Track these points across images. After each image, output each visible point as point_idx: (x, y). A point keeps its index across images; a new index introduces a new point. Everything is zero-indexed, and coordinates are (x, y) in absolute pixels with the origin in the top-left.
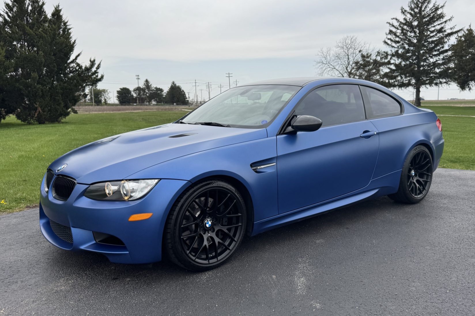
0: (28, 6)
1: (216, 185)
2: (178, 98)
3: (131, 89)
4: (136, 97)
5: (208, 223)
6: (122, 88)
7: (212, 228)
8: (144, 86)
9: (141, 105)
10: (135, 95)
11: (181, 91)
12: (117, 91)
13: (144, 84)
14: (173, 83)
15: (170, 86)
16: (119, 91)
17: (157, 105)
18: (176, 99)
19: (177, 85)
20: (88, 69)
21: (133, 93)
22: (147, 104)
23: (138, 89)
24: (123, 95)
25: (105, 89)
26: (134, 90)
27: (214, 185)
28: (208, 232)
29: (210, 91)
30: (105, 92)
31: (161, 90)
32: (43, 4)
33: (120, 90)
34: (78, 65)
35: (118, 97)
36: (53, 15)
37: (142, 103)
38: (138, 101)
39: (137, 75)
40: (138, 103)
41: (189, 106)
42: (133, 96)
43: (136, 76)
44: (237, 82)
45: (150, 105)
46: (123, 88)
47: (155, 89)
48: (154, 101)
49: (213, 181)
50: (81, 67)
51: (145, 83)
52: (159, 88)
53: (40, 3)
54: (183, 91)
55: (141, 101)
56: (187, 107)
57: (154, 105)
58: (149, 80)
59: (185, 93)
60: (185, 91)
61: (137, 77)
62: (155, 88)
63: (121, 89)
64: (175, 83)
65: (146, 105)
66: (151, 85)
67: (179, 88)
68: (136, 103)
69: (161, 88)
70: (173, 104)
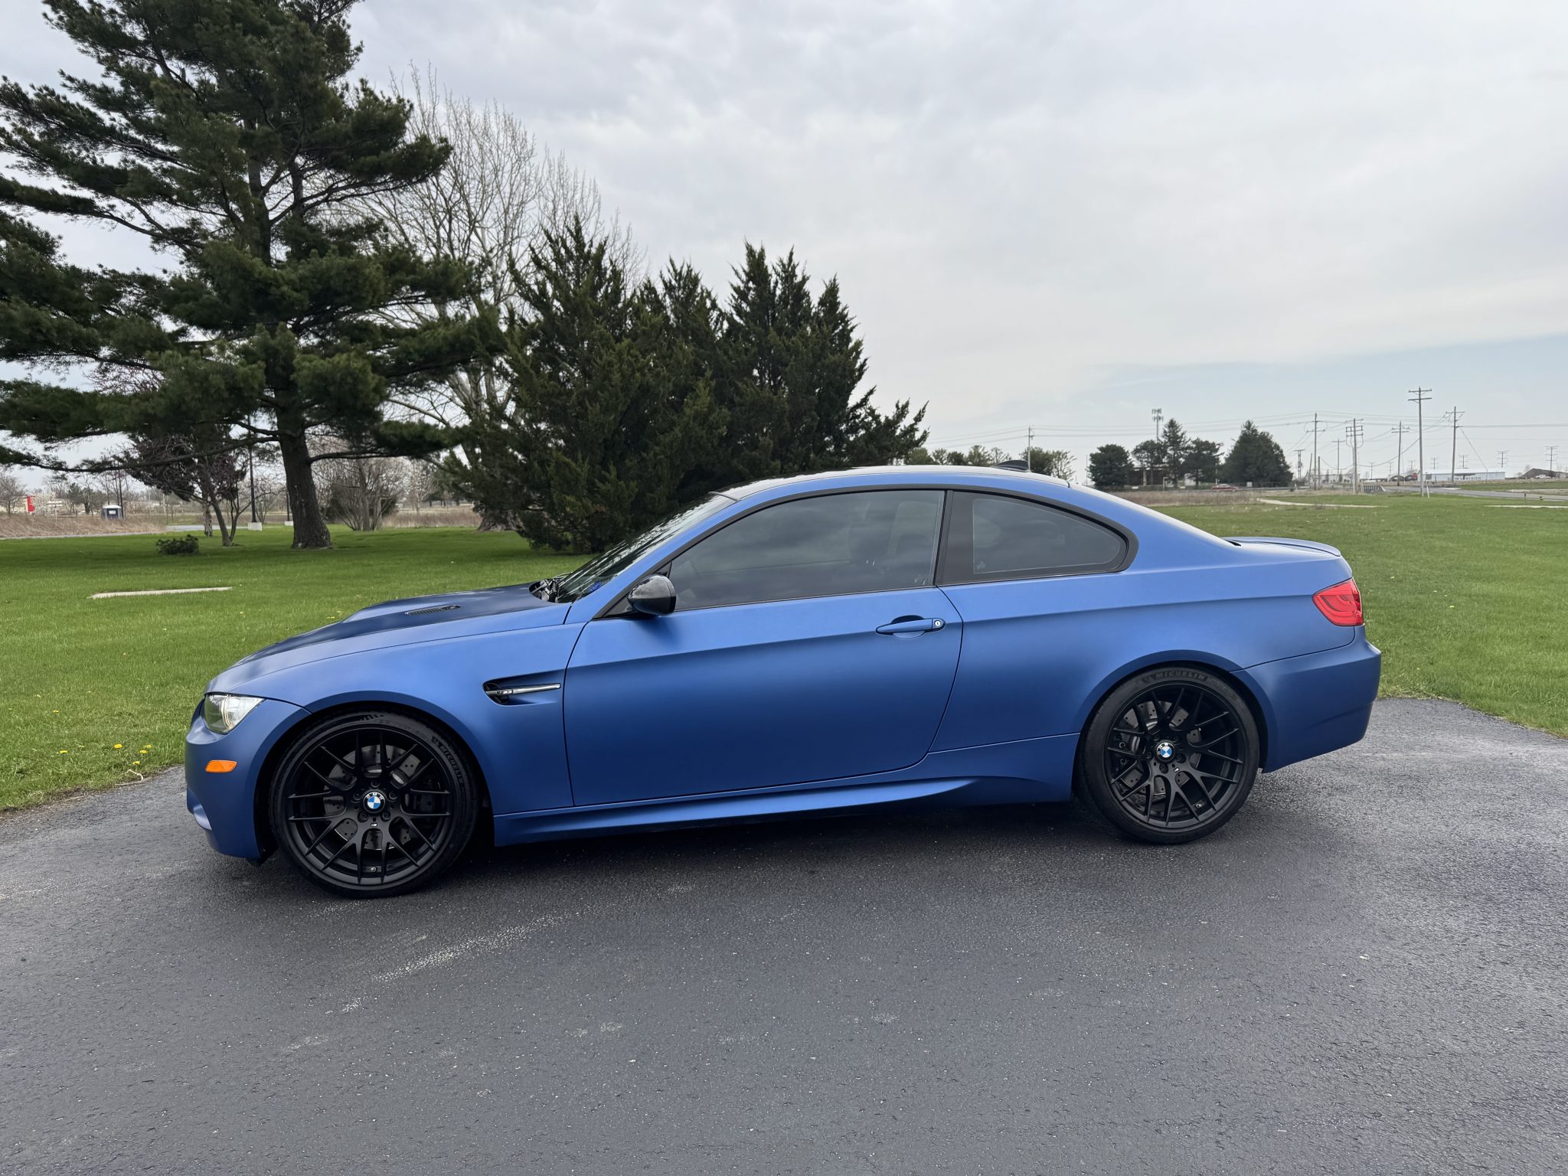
0: (775, 287)
1: (377, 723)
2: (1258, 468)
3: (1129, 447)
4: (1142, 469)
5: (372, 800)
6: (1104, 446)
7: (381, 812)
8: (1163, 440)
9: (1153, 489)
10: (1137, 464)
11: (1270, 447)
12: (1092, 455)
13: (1165, 432)
14: (1249, 426)
15: (1237, 435)
16: (1096, 454)
17: (1196, 488)
18: (1252, 470)
19: (1260, 431)
20: (891, 424)
21: (1131, 458)
22: (1171, 485)
23: (1147, 447)
24: (1106, 463)
25: (1060, 450)
26: (1136, 451)
27: (371, 721)
28: (374, 820)
29: (1358, 445)
30: (1059, 459)
31: (1212, 447)
32: (805, 280)
33: (1099, 452)
34: (872, 412)
35: (1092, 469)
36: (822, 303)
37: (1155, 483)
38: (1145, 480)
39: (1157, 408)
40: (1145, 484)
41: (1292, 490)
42: (1131, 465)
43: (1154, 411)
44: (1458, 415)
45: (1176, 488)
46: (1107, 446)
47: (1194, 446)
48: (1190, 478)
49: (372, 714)
50: (876, 418)
51: (1167, 430)
52: (1207, 442)
53: (799, 279)
54: (1277, 447)
55: (1152, 480)
56: (1284, 492)
57: (1188, 488)
58: (1178, 421)
59: (1282, 452)
60: (1282, 447)
61: (1156, 415)
62: (1194, 442)
63: (1101, 449)
64: (1255, 424)
65: (1166, 489)
66: (1183, 434)
67: (1265, 439)
68: (1139, 483)
69: (1211, 441)
70: (1246, 485)
